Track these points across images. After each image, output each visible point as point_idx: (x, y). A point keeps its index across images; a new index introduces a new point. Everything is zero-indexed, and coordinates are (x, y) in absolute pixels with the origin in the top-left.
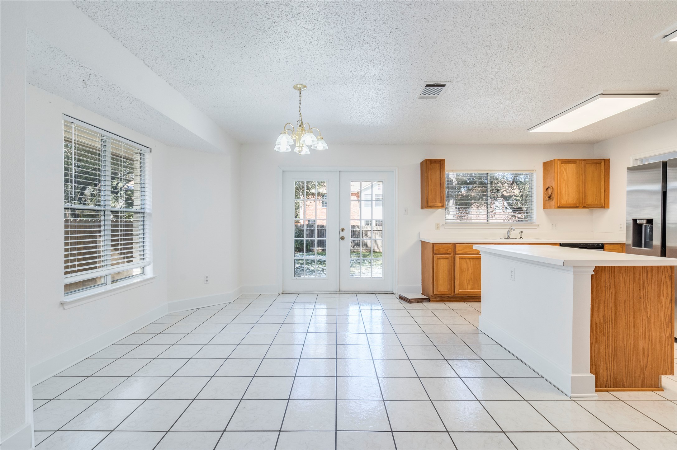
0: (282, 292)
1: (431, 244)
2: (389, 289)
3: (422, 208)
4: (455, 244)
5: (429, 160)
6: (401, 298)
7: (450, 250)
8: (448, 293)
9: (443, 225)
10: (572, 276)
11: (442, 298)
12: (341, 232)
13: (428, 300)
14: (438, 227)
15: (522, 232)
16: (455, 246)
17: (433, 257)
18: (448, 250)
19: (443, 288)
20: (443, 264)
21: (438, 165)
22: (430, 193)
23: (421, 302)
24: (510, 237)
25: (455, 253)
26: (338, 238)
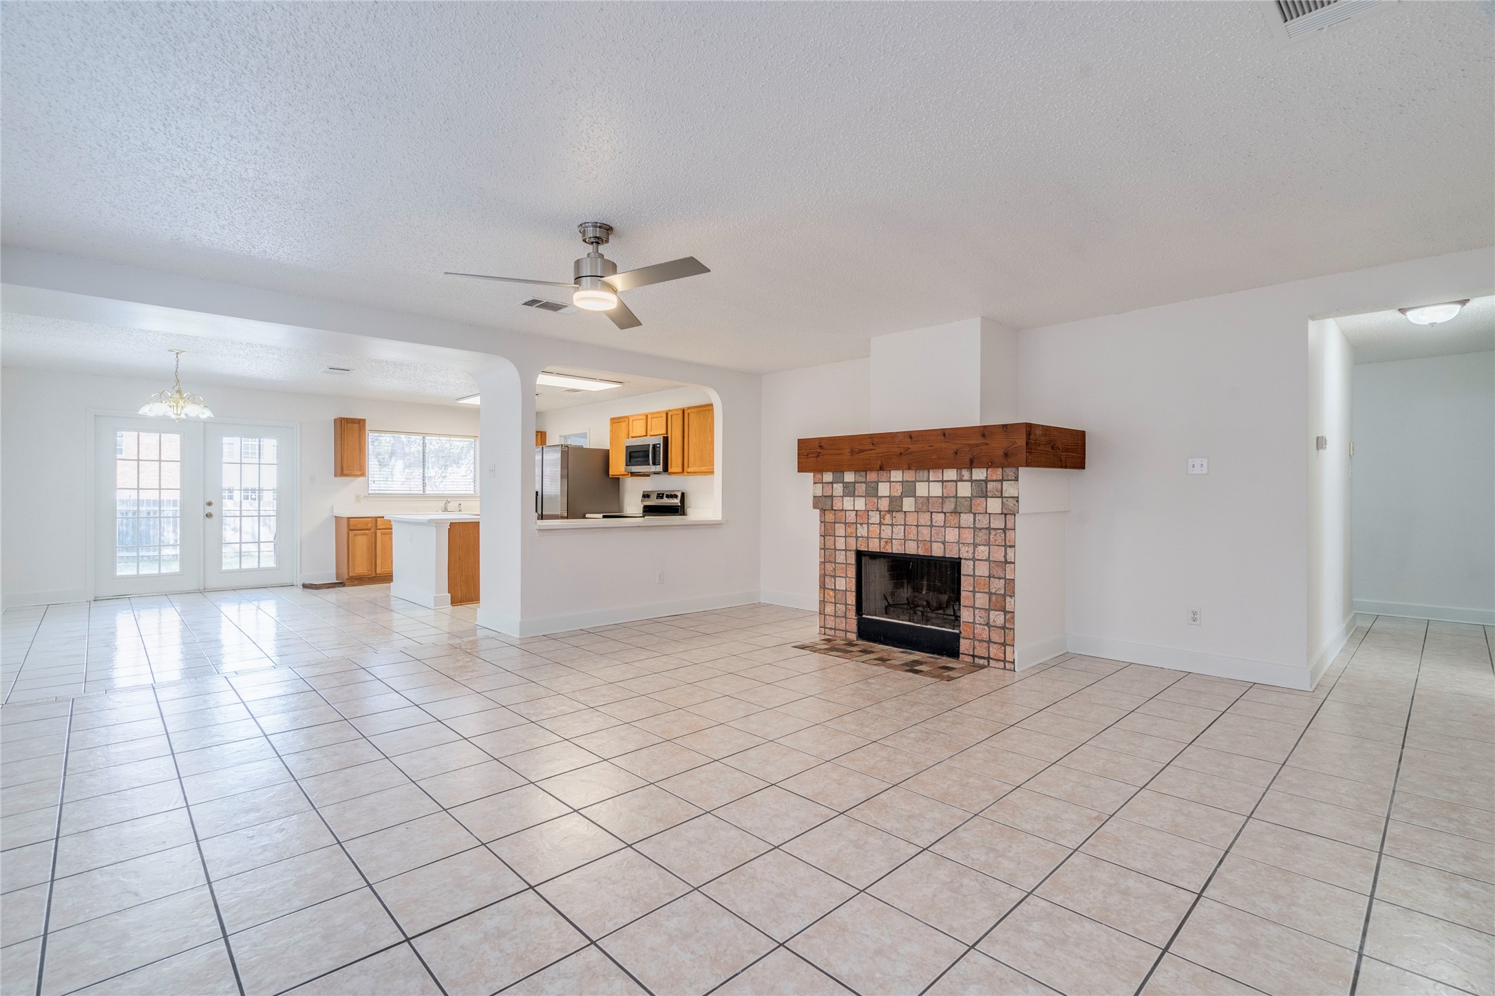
0: (93, 598)
1: (346, 519)
2: (288, 581)
3: (336, 476)
4: (376, 518)
5: (344, 419)
6: (305, 586)
7: (370, 525)
8: (367, 574)
9: (365, 496)
10: (435, 530)
11: (360, 580)
12: (207, 507)
13: (342, 584)
14: (358, 498)
15: (460, 504)
16: (376, 521)
17: (348, 534)
18: (367, 525)
19: (361, 568)
20: (361, 541)
21: (356, 426)
22: (345, 458)
23: (333, 587)
24: (447, 510)
25: (377, 529)
26: (202, 515)
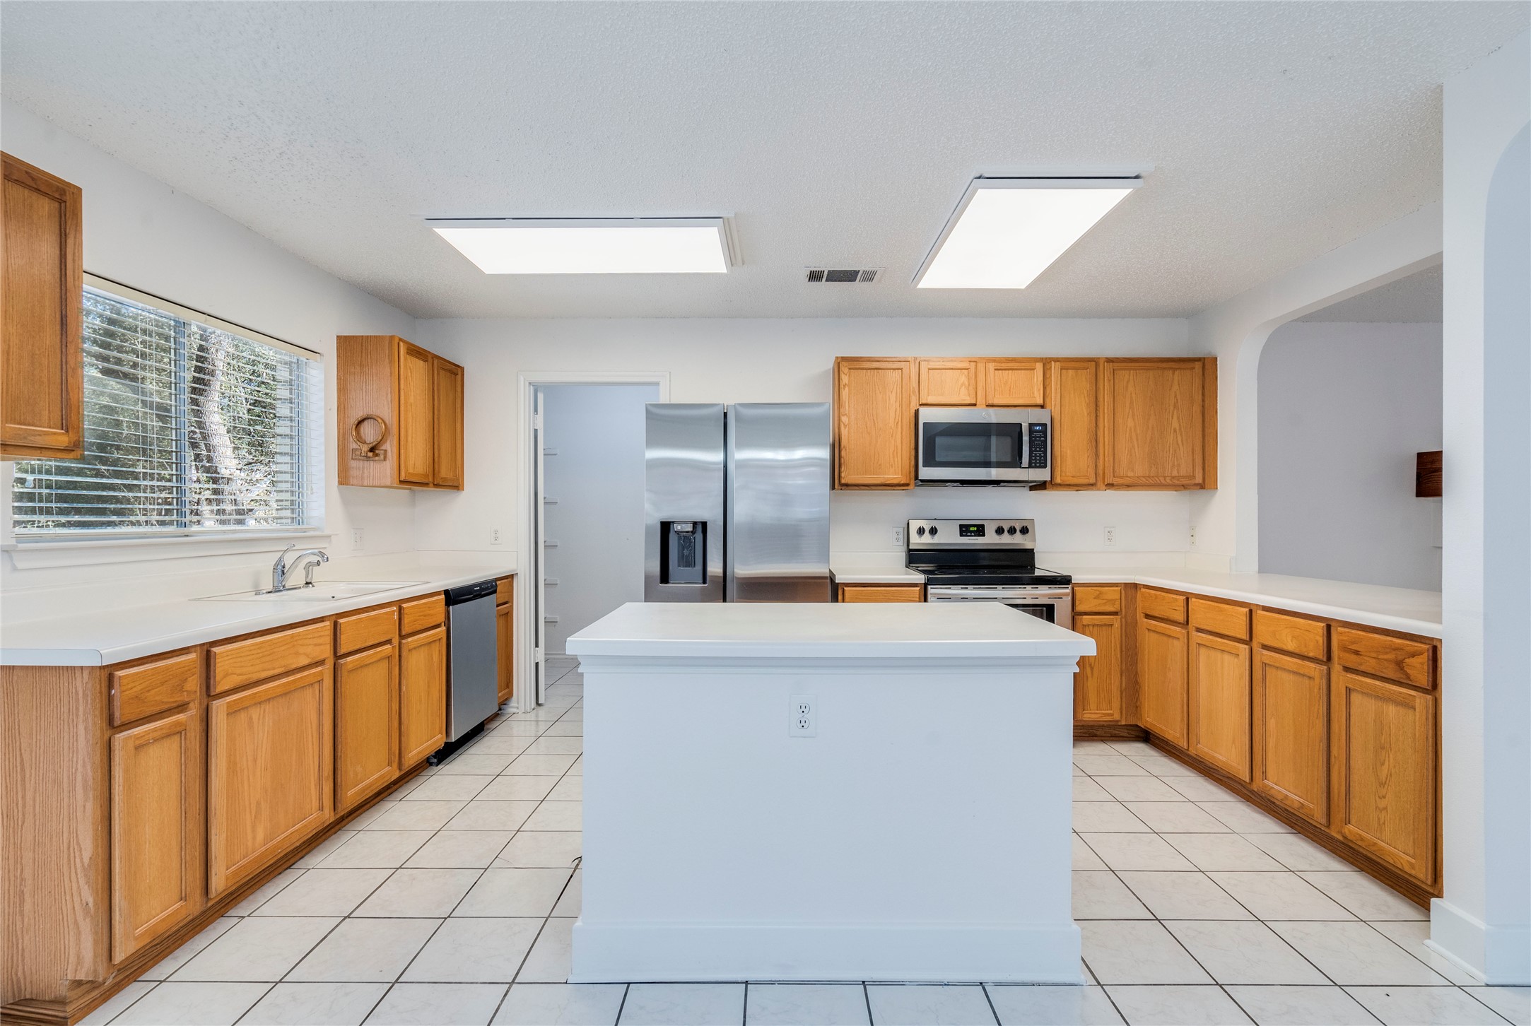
4: (207, 652)
20: (160, 770)
24: (284, 587)
25: (210, 695)
